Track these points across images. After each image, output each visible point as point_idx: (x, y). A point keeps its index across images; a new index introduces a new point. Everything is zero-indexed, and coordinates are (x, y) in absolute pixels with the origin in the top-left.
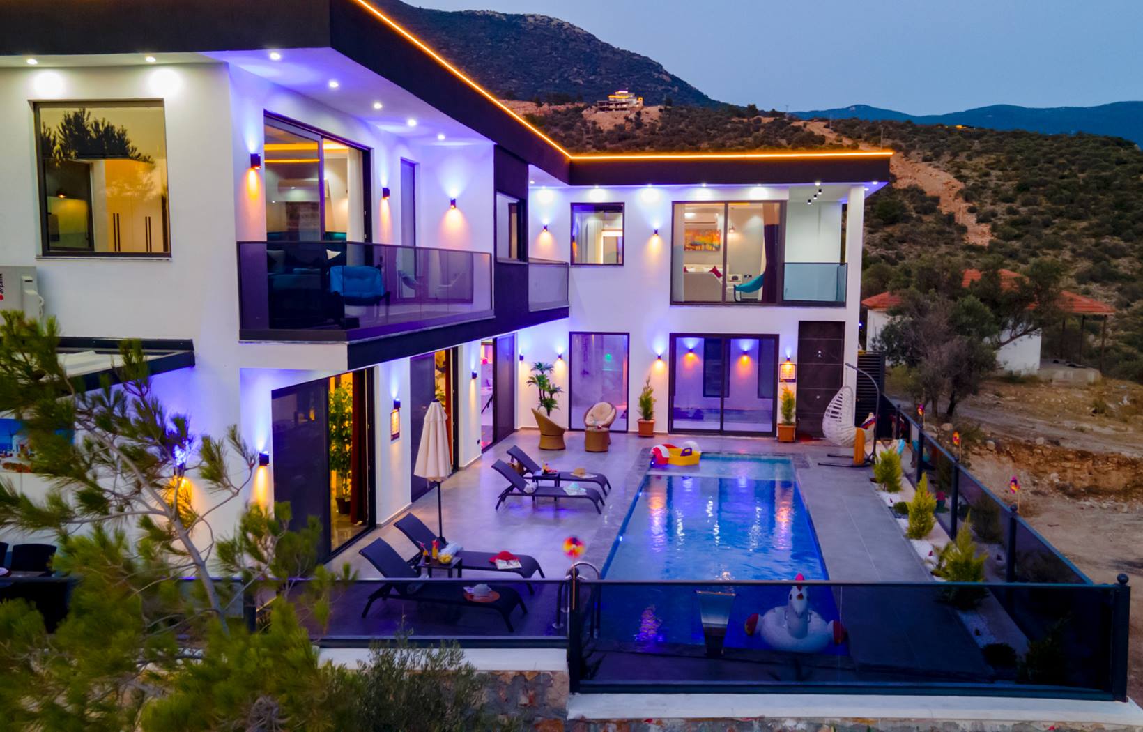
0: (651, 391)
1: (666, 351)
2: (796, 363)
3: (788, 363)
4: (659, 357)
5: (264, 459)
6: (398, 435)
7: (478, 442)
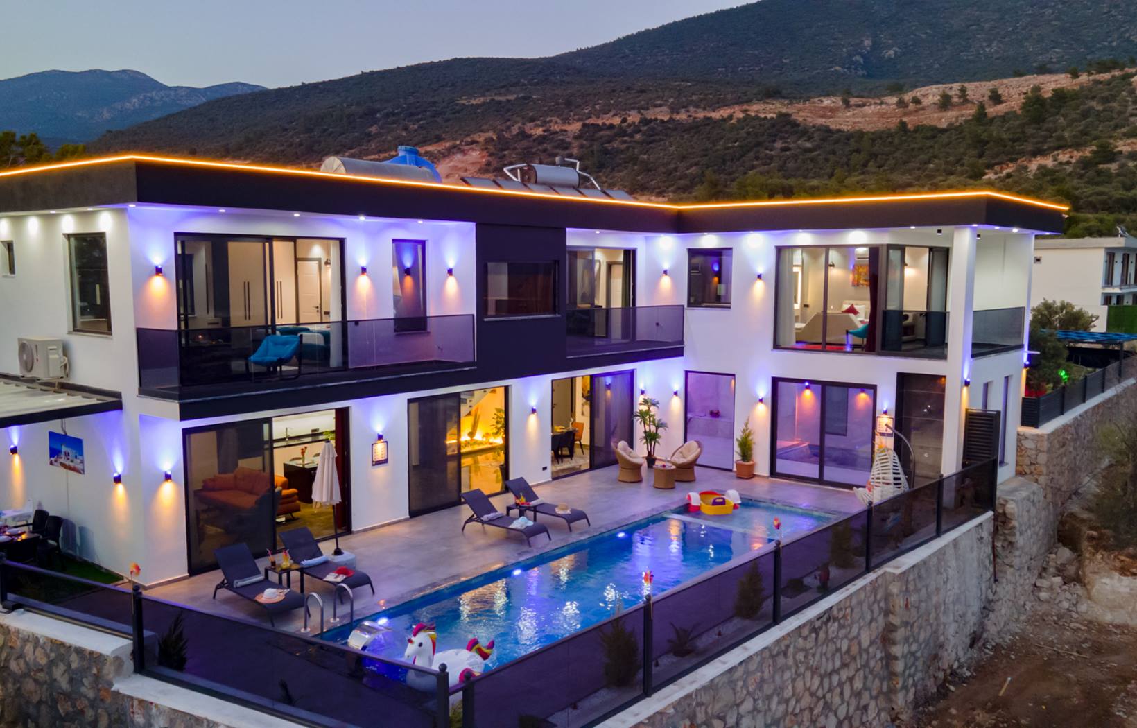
0: (749, 435)
1: (768, 393)
2: (894, 417)
3: (884, 416)
4: (761, 401)
5: (168, 477)
6: (385, 461)
7: (545, 468)
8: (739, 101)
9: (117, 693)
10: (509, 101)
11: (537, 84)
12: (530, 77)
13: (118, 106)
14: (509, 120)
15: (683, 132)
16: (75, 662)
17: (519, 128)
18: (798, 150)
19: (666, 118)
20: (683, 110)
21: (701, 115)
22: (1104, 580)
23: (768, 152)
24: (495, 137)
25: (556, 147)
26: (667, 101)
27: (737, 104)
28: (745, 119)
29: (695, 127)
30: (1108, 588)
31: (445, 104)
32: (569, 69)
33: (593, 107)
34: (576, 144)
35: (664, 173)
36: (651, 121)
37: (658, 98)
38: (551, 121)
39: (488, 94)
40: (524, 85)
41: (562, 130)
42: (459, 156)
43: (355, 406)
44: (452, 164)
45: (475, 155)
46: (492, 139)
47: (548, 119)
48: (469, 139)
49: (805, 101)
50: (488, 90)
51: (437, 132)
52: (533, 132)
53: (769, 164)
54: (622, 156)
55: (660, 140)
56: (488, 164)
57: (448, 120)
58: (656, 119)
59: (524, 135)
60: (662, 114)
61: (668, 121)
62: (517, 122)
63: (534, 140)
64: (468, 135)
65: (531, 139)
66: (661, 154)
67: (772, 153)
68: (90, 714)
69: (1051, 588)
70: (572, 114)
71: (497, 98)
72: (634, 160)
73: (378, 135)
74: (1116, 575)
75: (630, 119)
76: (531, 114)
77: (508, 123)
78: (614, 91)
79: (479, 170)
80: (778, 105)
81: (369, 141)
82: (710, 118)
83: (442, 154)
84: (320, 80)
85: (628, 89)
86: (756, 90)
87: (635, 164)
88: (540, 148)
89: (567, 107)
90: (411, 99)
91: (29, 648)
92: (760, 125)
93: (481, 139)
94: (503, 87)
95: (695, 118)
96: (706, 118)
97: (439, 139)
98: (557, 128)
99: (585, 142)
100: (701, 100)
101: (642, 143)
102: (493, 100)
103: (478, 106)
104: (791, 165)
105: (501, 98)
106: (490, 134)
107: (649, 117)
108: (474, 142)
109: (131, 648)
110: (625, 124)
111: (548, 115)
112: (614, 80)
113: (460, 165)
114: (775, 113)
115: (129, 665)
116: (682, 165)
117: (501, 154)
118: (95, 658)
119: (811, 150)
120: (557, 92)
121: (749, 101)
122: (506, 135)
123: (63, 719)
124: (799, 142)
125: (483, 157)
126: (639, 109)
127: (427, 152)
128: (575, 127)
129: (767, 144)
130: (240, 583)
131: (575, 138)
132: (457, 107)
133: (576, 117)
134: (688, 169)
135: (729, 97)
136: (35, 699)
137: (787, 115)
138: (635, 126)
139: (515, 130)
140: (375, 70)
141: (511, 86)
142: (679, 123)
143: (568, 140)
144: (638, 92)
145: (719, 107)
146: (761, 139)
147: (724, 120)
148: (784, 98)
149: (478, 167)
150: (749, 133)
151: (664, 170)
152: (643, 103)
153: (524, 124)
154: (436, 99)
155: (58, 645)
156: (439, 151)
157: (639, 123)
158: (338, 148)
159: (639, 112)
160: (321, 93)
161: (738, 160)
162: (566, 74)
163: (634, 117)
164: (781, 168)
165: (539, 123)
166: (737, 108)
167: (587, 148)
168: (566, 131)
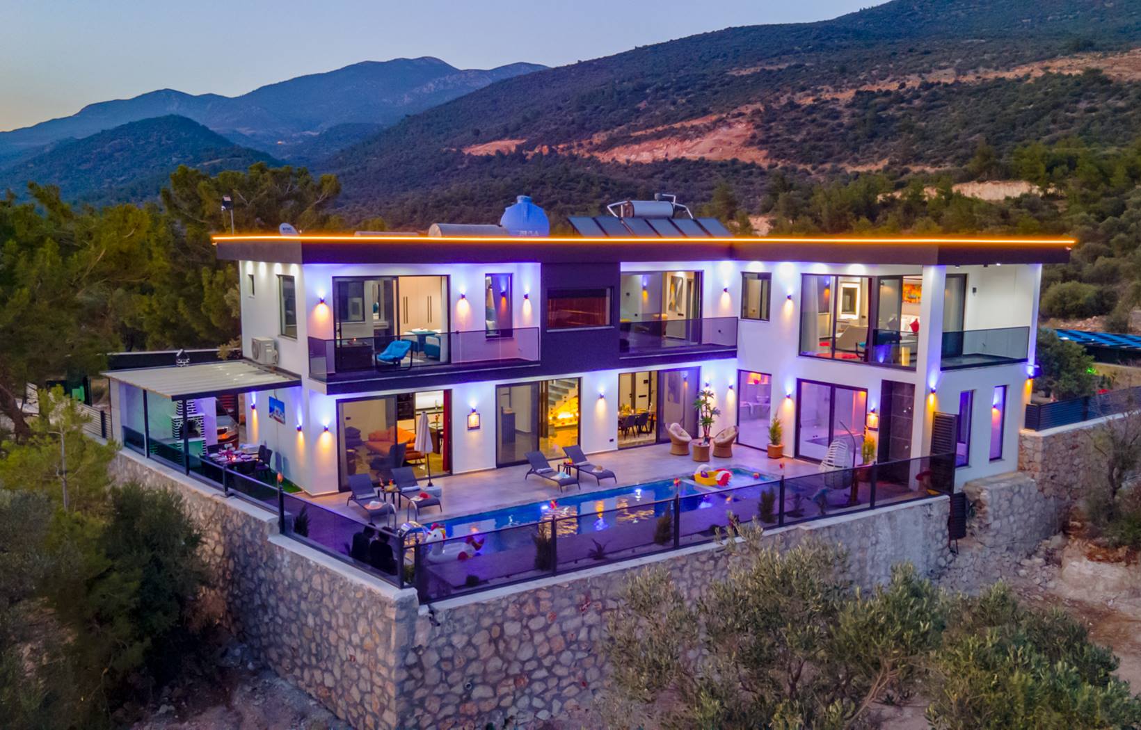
0: (778, 423)
1: (794, 391)
2: (879, 415)
3: (873, 414)
4: (789, 397)
5: (326, 429)
6: (478, 428)
7: (612, 440)
8: (1040, 58)
9: (270, 543)
10: (780, 70)
11: (812, 50)
12: (805, 43)
13: (416, 90)
14: (778, 90)
15: (970, 95)
16: (253, 526)
17: (788, 98)
18: (1108, 111)
19: (950, 81)
20: (971, 72)
21: (992, 75)
22: (1074, 563)
23: (1068, 114)
24: (762, 109)
25: (825, 117)
26: (954, 62)
27: (1037, 60)
28: (1044, 78)
29: (984, 90)
30: (1076, 570)
31: (714, 77)
32: (848, 32)
33: (870, 72)
34: (848, 112)
35: (943, 141)
36: (933, 85)
37: (944, 59)
38: (822, 90)
39: (759, 63)
40: (798, 52)
41: (833, 99)
42: (724, 129)
43: (456, 389)
44: (717, 138)
45: (741, 128)
46: (759, 111)
47: (819, 88)
48: (735, 112)
49: (1122, 53)
50: (759, 60)
51: (705, 106)
52: (802, 102)
53: (1069, 128)
54: (898, 124)
55: (943, 105)
56: (754, 137)
57: (716, 93)
58: (939, 83)
59: (792, 105)
60: (946, 77)
61: (952, 85)
62: (786, 92)
63: (803, 111)
64: (736, 108)
65: (800, 110)
66: (942, 121)
67: (1074, 115)
68: (259, 553)
69: (1032, 568)
70: (845, 81)
71: (768, 68)
72: (910, 129)
73: (647, 110)
74: (1085, 560)
75: (909, 85)
76: (802, 83)
77: (778, 94)
78: (894, 54)
79: (744, 143)
80: (1088, 60)
81: (638, 117)
82: (1003, 79)
83: (708, 127)
84: (595, 57)
85: (910, 51)
86: (1063, 43)
87: (911, 132)
88: (809, 118)
89: (841, 74)
90: (682, 73)
91: (235, 517)
92: (1062, 84)
93: (749, 111)
94: (776, 55)
95: (984, 79)
96: (998, 79)
97: (705, 112)
98: (827, 97)
99: (857, 111)
100: (994, 59)
101: (920, 109)
102: (764, 70)
103: (748, 77)
104: (1097, 128)
105: (772, 68)
106: (759, 106)
107: (930, 81)
108: (740, 114)
109: (278, 520)
110: (903, 90)
111: (819, 84)
112: (896, 41)
113: (725, 139)
114: (1081, 69)
115: (277, 529)
116: (965, 131)
117: (767, 126)
118: (260, 523)
119: (1122, 110)
120: (832, 58)
121: (1053, 57)
122: (775, 106)
123: (249, 556)
124: (1110, 101)
125: (748, 130)
126: (920, 74)
127: (692, 127)
128: (848, 95)
129: (1067, 105)
130: (359, 497)
131: (847, 106)
132: (727, 79)
133: (850, 85)
134: (971, 136)
135: (1028, 53)
136: (237, 545)
137: (1097, 71)
138: (915, 91)
139: (784, 101)
140: (648, 44)
141: (784, 54)
142: (966, 85)
143: (839, 109)
144: (922, 54)
145: (1014, 66)
146: (1061, 100)
147: (1019, 80)
148: (1097, 50)
149: (743, 139)
150: (1046, 94)
151: (942, 138)
152: (925, 65)
153: (793, 94)
154: (705, 71)
155: (247, 516)
156: (705, 126)
157: (920, 87)
158: (608, 125)
159: (920, 76)
160: (595, 70)
161: (1031, 124)
162: (845, 38)
163: (913, 82)
164: (1083, 132)
165: (809, 92)
166: (1036, 65)
167: (859, 116)
168: (838, 100)
